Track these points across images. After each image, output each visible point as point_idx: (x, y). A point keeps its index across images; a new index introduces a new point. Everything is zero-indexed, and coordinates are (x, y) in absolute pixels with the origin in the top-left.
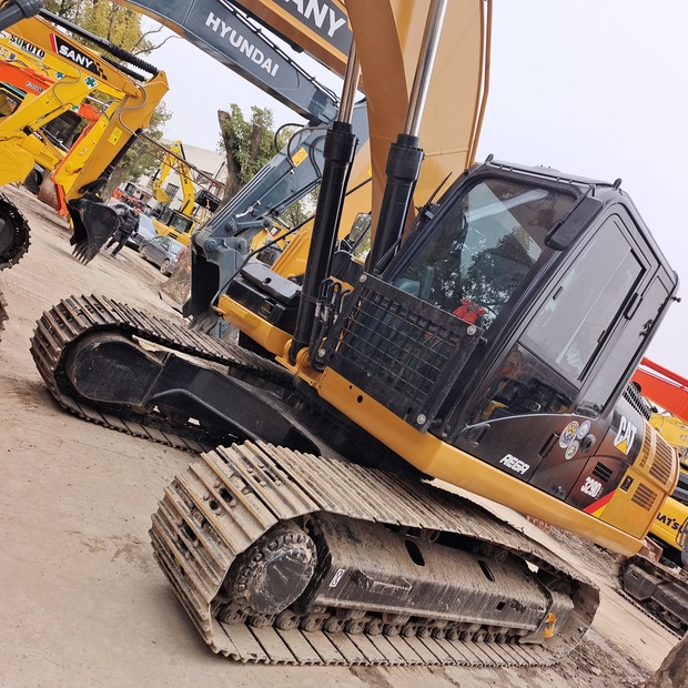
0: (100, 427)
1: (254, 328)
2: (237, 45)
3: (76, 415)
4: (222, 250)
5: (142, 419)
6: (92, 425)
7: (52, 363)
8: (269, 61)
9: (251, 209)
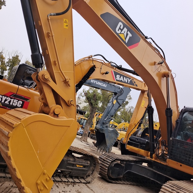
0: (115, 184)
1: (139, 152)
2: (98, 84)
3: (111, 183)
4: (104, 129)
5: (120, 180)
6: (114, 184)
7: (106, 172)
8: (104, 84)
9: (107, 117)
